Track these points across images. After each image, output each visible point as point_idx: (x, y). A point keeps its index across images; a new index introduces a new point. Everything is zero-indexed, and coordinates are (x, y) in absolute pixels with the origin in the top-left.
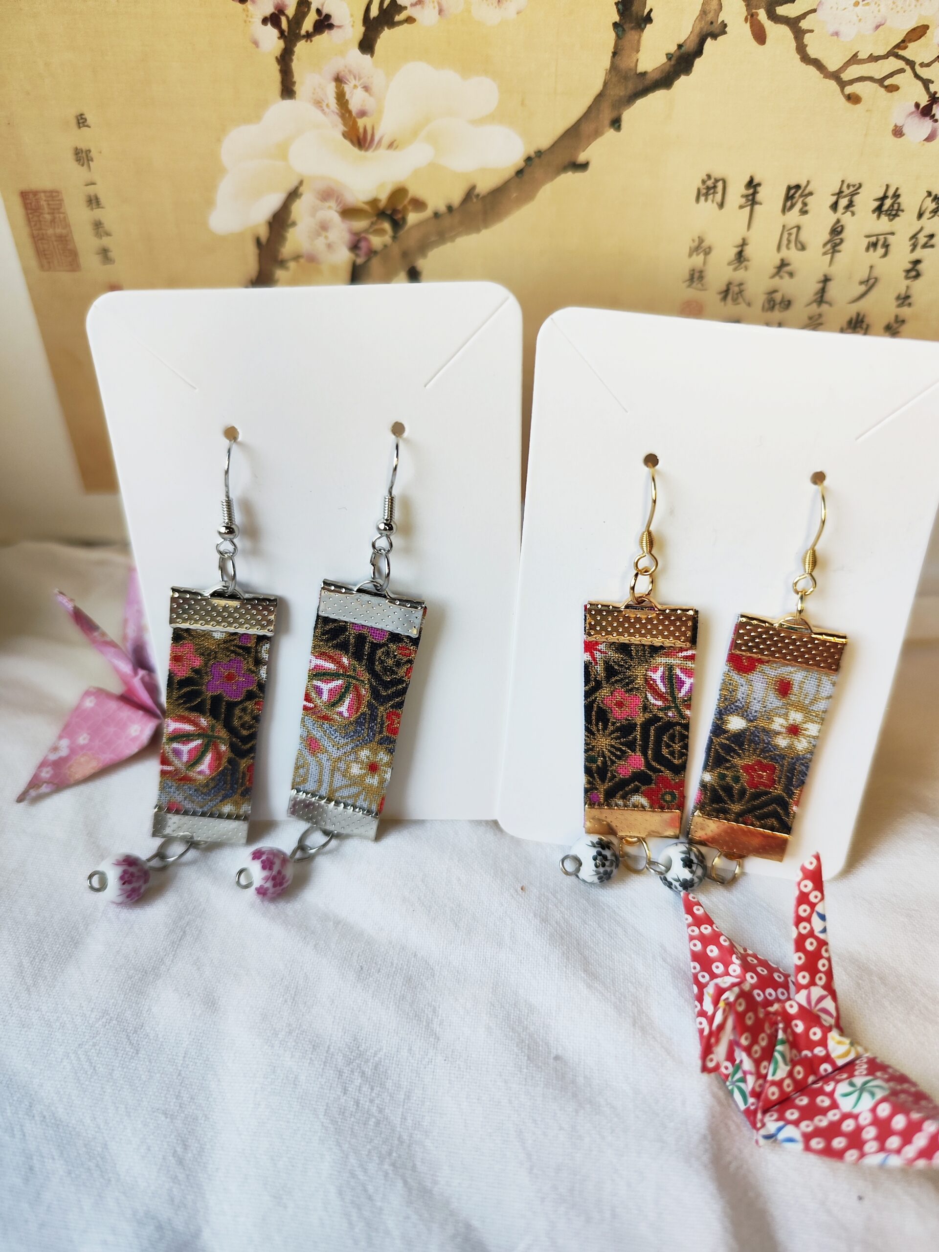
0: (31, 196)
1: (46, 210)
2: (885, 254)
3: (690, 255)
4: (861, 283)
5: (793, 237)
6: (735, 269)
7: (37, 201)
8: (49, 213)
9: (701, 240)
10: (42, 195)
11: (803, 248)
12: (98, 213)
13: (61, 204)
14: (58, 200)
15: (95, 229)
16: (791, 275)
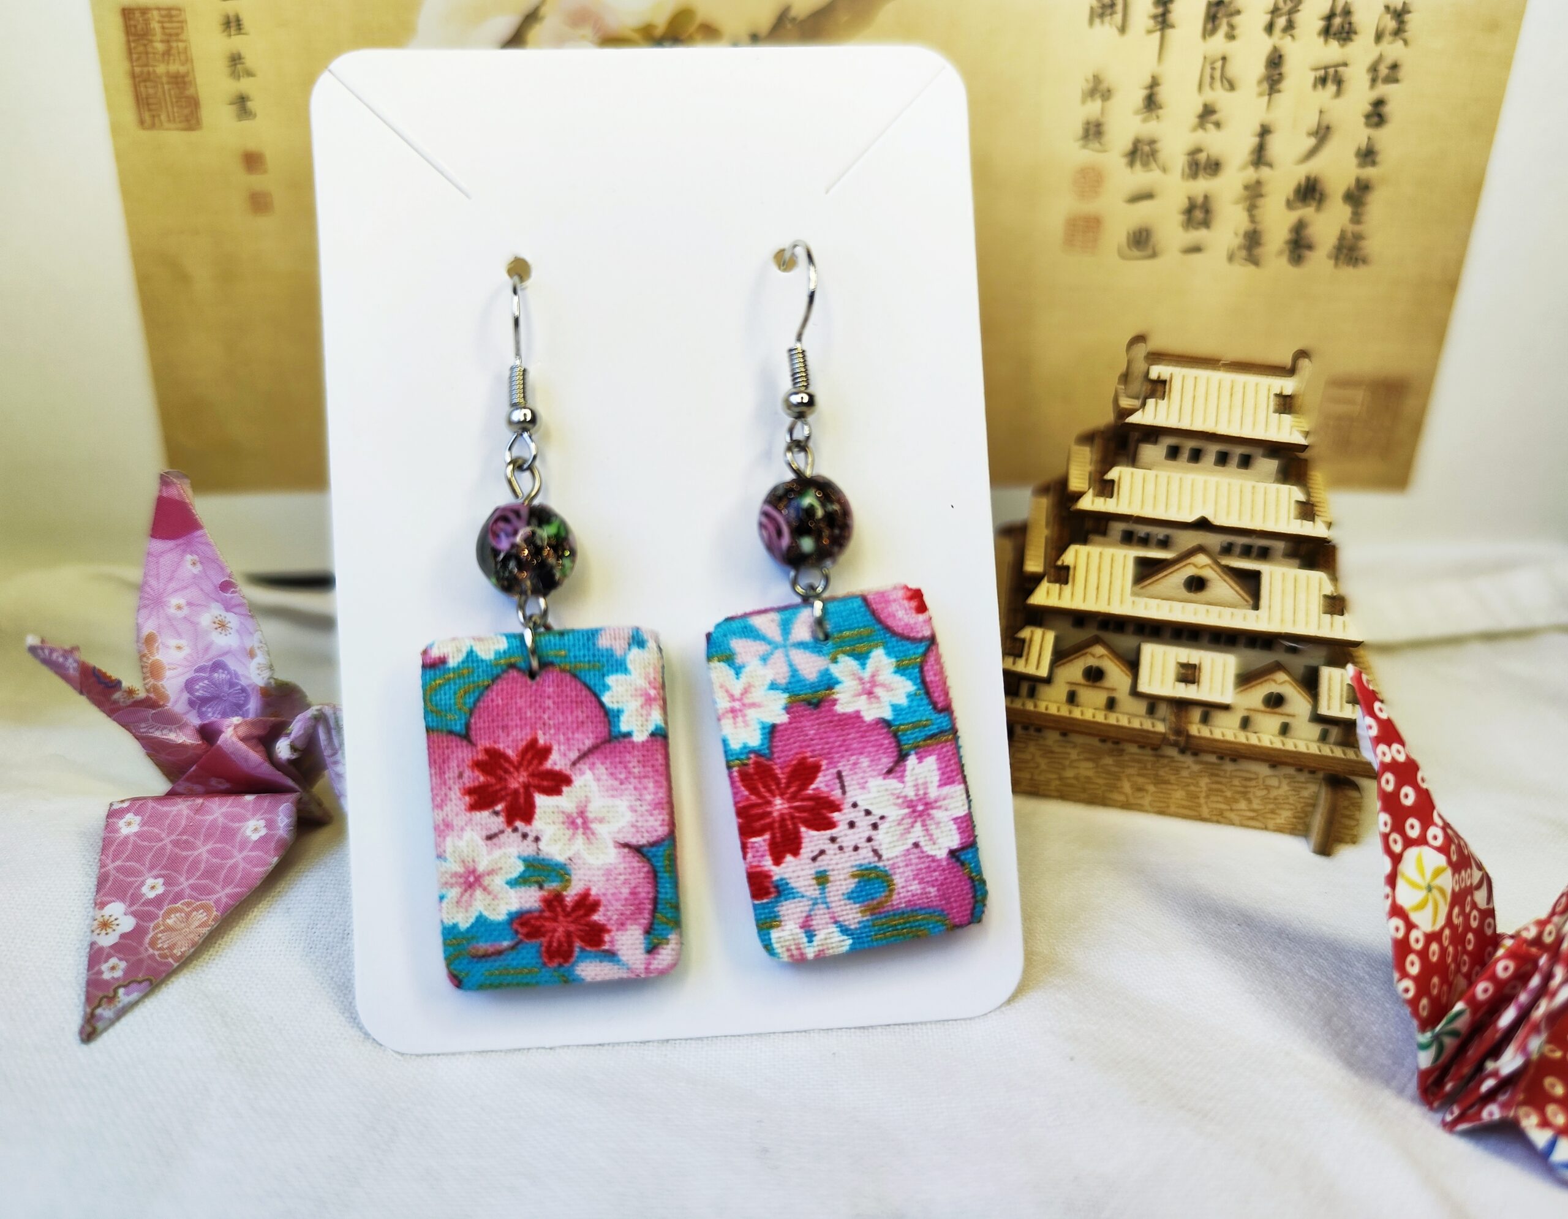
0: (137, 14)
1: (158, 35)
2: (1338, 93)
3: (1084, 102)
4: (1310, 134)
5: (1218, 74)
6: (1145, 120)
7: (147, 22)
8: (162, 41)
9: (1097, 79)
10: (155, 13)
11: (1232, 86)
12: (237, 43)
13: (182, 28)
14: (178, 22)
15: (232, 66)
16: (1218, 125)
